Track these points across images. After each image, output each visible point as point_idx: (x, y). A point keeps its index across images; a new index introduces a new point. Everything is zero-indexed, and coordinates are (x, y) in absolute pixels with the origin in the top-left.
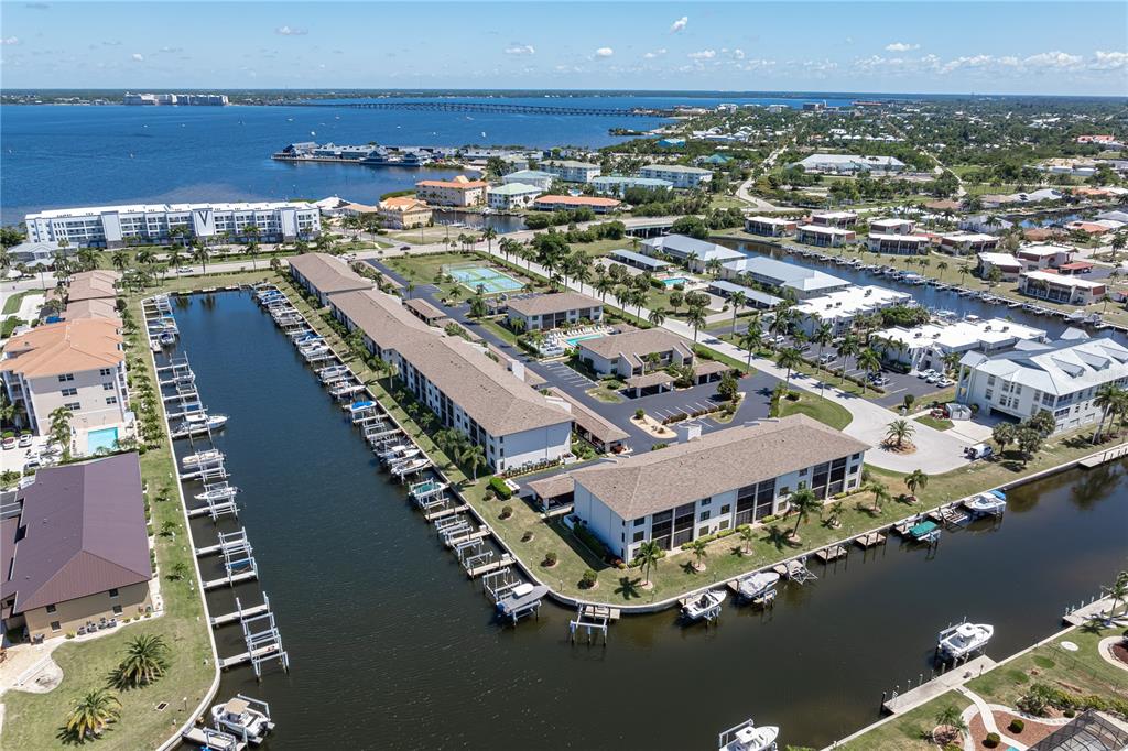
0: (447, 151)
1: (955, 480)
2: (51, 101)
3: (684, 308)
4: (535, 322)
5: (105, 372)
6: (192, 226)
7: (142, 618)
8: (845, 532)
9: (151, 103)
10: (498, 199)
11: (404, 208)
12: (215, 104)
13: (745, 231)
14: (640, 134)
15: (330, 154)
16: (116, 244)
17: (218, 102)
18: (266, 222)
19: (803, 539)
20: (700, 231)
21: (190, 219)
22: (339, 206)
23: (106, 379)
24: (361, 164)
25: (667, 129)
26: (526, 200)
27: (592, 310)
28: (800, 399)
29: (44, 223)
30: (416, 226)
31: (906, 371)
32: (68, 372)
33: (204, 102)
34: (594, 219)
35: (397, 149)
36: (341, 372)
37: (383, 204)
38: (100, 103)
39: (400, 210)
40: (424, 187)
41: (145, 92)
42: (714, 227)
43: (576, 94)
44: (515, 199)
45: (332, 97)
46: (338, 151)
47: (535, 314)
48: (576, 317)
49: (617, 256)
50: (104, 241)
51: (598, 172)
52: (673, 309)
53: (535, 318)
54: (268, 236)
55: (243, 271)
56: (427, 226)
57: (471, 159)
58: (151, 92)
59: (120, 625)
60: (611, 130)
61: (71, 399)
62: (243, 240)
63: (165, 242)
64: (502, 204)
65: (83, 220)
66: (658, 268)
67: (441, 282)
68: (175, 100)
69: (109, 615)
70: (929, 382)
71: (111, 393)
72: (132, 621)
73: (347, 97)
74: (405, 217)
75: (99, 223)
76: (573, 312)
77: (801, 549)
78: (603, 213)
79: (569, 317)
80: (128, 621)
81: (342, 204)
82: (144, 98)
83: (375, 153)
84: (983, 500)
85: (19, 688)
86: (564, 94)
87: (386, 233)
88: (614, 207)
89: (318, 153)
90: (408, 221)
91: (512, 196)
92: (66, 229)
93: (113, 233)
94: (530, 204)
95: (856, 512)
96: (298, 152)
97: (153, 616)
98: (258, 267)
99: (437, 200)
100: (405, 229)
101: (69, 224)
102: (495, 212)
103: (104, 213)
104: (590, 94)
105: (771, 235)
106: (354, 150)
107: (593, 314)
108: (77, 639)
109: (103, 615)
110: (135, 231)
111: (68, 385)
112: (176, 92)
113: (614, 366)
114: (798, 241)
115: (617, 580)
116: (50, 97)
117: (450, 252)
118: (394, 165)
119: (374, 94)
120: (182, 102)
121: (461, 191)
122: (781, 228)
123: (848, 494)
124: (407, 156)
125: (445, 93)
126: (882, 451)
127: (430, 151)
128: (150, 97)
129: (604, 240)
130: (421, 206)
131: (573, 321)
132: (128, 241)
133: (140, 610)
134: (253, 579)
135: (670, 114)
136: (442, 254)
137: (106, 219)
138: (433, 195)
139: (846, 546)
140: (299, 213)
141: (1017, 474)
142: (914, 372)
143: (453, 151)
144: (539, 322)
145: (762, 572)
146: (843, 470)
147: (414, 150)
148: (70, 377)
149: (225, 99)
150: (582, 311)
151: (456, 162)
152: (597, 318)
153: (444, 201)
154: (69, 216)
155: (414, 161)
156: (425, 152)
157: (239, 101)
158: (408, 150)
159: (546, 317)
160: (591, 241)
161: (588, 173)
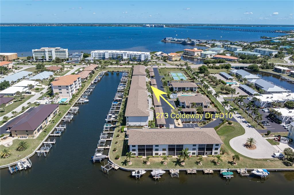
0: (203, 41)
1: (257, 162)
2: (128, 26)
3: (224, 91)
4: (176, 89)
5: (67, 86)
6: (122, 56)
7: (32, 138)
8: (201, 167)
9: (148, 26)
10: (203, 55)
11: (173, 56)
12: (162, 27)
13: (273, 71)
14: (271, 38)
15: (174, 40)
16: (107, 59)
17: (163, 27)
18: (138, 56)
19: (186, 165)
20: (256, 69)
21: (122, 54)
22: (161, 54)
23: (67, 88)
24: (181, 43)
25: (281, 37)
26: (211, 56)
27: (194, 88)
28: (232, 124)
29: (94, 53)
30: (176, 61)
31: (280, 123)
32: (60, 85)
33: (159, 27)
34: (225, 62)
35: (190, 40)
36: (121, 94)
37: (169, 54)
38: (138, 26)
39: (172, 56)
40: (186, 50)
41: (147, 24)
42: (263, 68)
43: (262, 26)
44: (208, 55)
45: (192, 26)
46: (176, 40)
47: (176, 87)
48: (189, 89)
49: (221, 74)
50: (105, 58)
51: (241, 49)
52: (221, 91)
53: (176, 88)
54: (138, 60)
55: (126, 68)
56: (179, 61)
57: (209, 43)
58: (149, 24)
59: (28, 138)
60: (261, 37)
61: (60, 91)
62: (133, 60)
63: (117, 59)
64: (204, 56)
65: (102, 53)
66: (229, 79)
67: (166, 76)
68: (153, 26)
69: (26, 135)
70: (285, 128)
71: (68, 91)
72: (30, 138)
73: (195, 26)
74: (173, 58)
75: (104, 54)
76: (188, 88)
77: (182, 167)
78: (231, 61)
79: (186, 89)
80: (29, 138)
81: (162, 53)
82: (147, 25)
83: (184, 41)
84: (258, 171)
85: (4, 145)
86: (258, 26)
87: (167, 62)
88: (235, 60)
89: (172, 40)
90: (174, 59)
91: (207, 54)
92: (98, 55)
93: (107, 56)
94: (212, 57)
95: (210, 162)
96: (167, 40)
97: (34, 138)
98: (129, 67)
99: (188, 54)
100: (172, 61)
101: (99, 54)
102: (201, 58)
103: (105, 52)
104: (267, 26)
105: (281, 73)
106: (180, 40)
107: (194, 89)
108: (20, 139)
109: (25, 135)
110: (111, 56)
111: (60, 88)
112: (154, 24)
113: (183, 104)
114: (289, 76)
115: (124, 160)
116: (129, 25)
117: (177, 68)
118: (189, 44)
119: (202, 25)
120: (155, 26)
121: (194, 52)
122: (284, 70)
123: (213, 156)
124: (192, 42)
125: (222, 25)
126: (243, 146)
127: (199, 41)
128: (148, 25)
129: (223, 69)
130: (178, 55)
131: (187, 90)
132: (110, 58)
133: (32, 136)
134: (59, 136)
135: (288, 32)
136: (175, 68)
137: (106, 53)
138: (187, 53)
139: (198, 171)
140: (145, 55)
141: (286, 167)
142: (283, 124)
143: (205, 41)
144: (177, 89)
145: (162, 170)
146: (212, 148)
147: (195, 41)
148: (60, 87)
149: (164, 26)
150: (190, 88)
151: (205, 44)
152: (195, 90)
153: (190, 54)
154: (100, 52)
155: (193, 43)
156: (197, 41)
157: (168, 27)
158: (193, 40)
159: (179, 88)
160: (219, 69)
161: (238, 49)
